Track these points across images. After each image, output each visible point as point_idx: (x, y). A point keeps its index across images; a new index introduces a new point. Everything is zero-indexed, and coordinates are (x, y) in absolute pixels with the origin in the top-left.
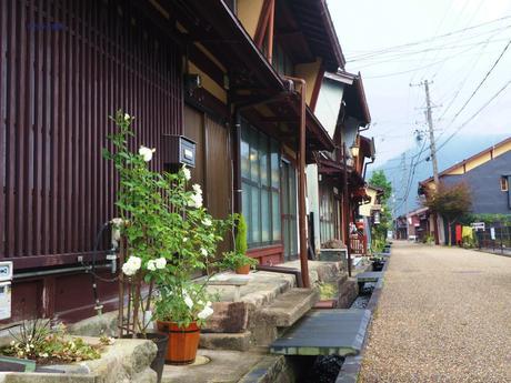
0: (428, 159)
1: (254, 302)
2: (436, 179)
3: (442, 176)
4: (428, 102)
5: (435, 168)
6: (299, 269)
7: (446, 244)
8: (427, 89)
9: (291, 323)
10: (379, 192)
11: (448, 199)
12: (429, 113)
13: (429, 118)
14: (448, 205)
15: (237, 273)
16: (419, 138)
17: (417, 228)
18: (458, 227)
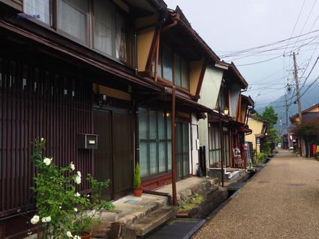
0: (295, 103)
1: (125, 222)
2: (300, 115)
3: (304, 113)
4: (295, 66)
5: (300, 108)
6: (171, 193)
7: (307, 156)
8: (294, 58)
9: (143, 234)
10: (264, 123)
11: (308, 128)
12: (296, 73)
13: (296, 76)
14: (307, 132)
15: (135, 196)
16: (289, 89)
17: (294, 143)
18: (314, 146)
